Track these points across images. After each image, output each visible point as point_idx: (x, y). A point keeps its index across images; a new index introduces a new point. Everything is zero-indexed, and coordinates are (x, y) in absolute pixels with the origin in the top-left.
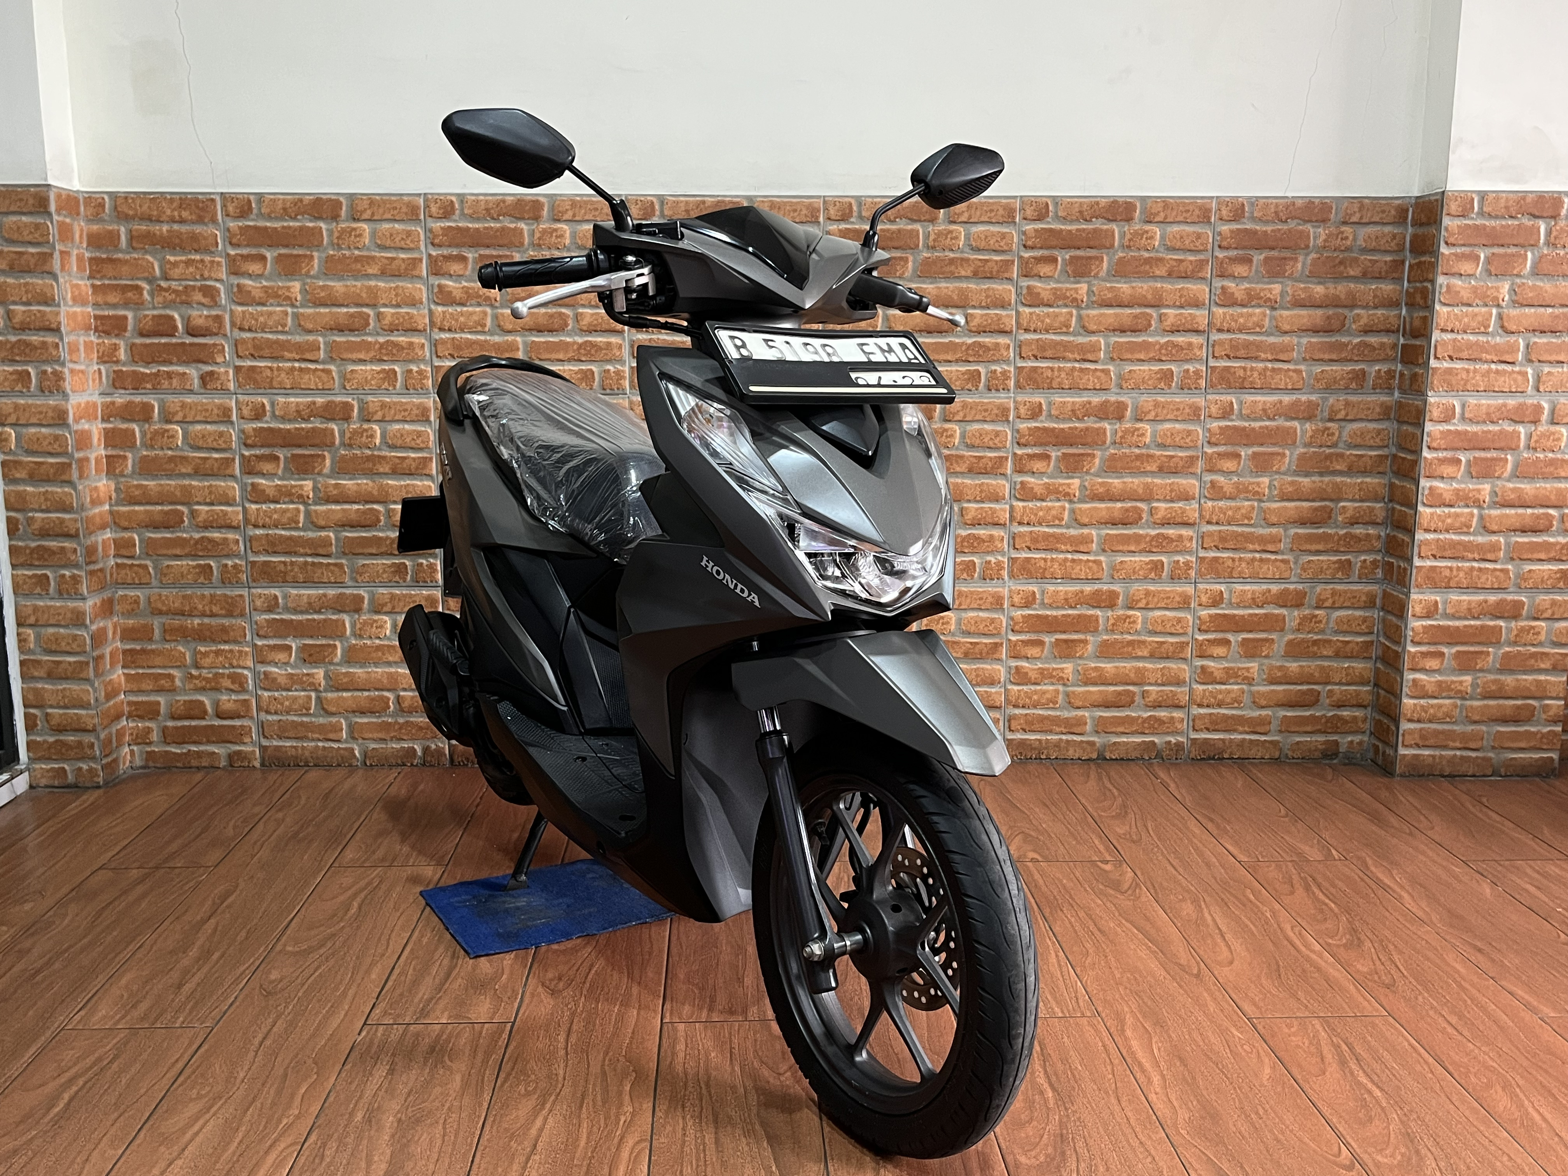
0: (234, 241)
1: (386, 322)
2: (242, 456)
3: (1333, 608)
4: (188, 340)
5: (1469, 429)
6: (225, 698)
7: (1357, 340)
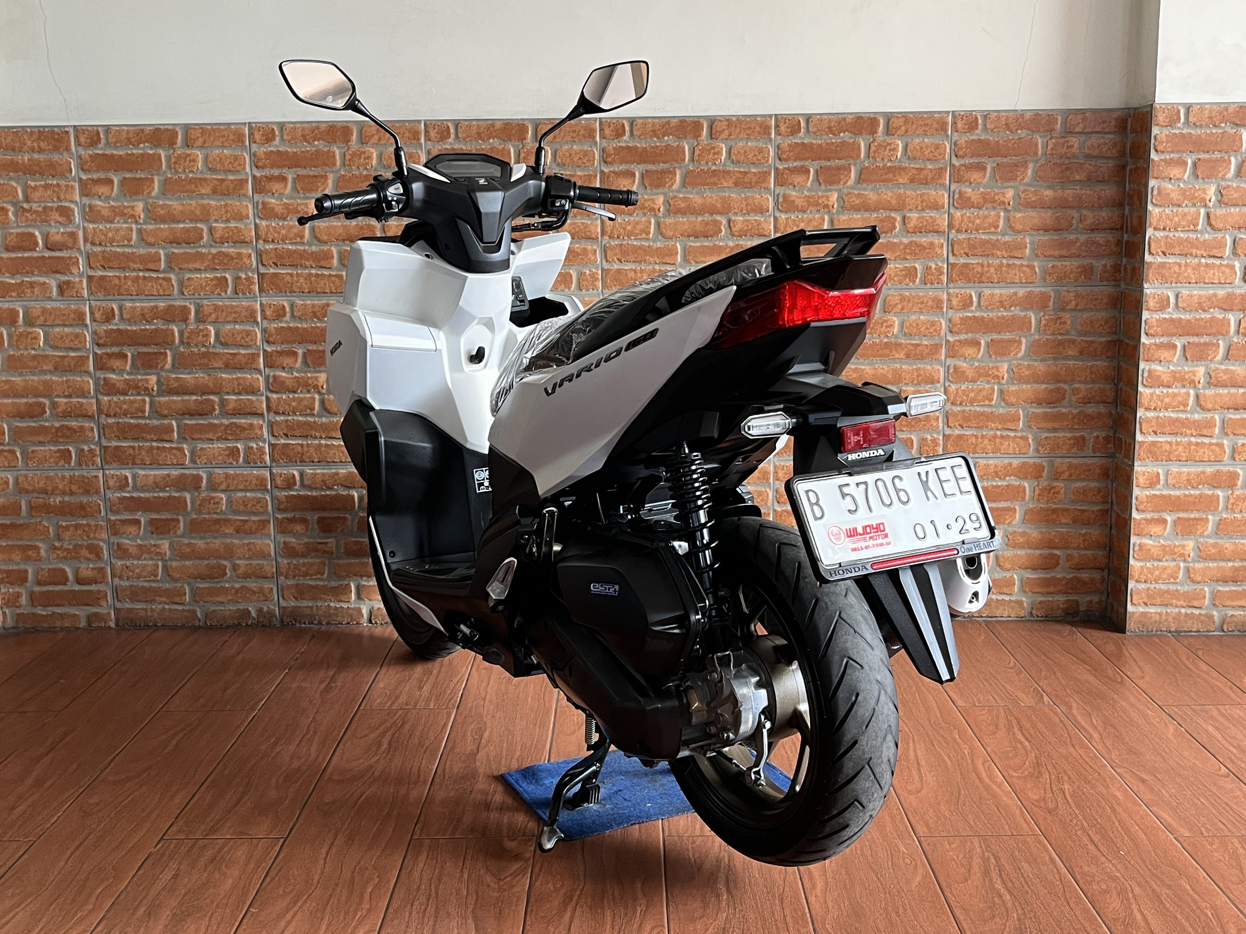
0: (85, 167)
1: (217, 235)
2: (95, 354)
3: (1069, 479)
4: (47, 254)
5: (1182, 317)
6: (83, 566)
7: (1083, 238)
